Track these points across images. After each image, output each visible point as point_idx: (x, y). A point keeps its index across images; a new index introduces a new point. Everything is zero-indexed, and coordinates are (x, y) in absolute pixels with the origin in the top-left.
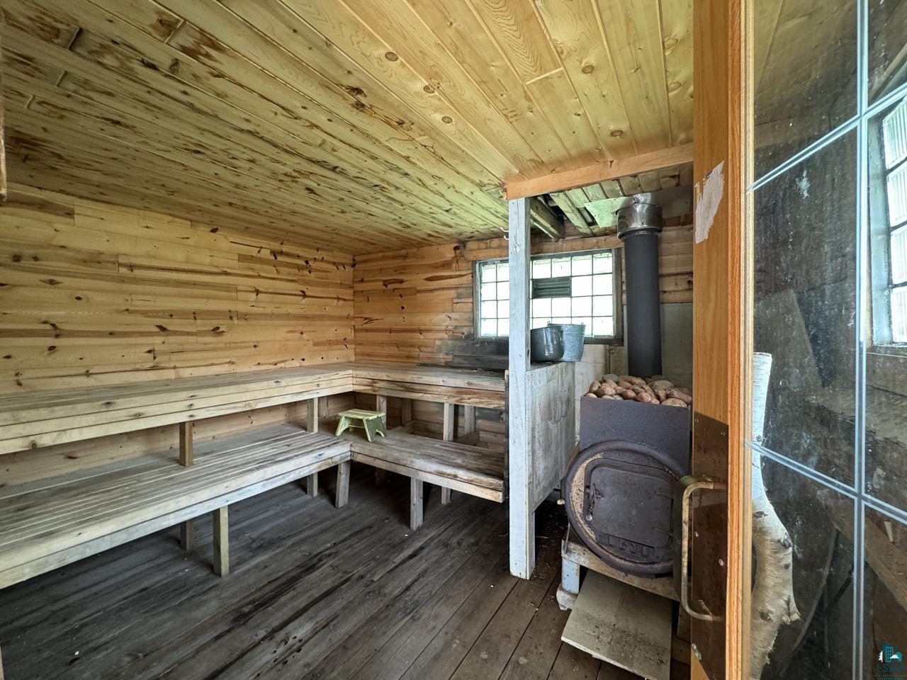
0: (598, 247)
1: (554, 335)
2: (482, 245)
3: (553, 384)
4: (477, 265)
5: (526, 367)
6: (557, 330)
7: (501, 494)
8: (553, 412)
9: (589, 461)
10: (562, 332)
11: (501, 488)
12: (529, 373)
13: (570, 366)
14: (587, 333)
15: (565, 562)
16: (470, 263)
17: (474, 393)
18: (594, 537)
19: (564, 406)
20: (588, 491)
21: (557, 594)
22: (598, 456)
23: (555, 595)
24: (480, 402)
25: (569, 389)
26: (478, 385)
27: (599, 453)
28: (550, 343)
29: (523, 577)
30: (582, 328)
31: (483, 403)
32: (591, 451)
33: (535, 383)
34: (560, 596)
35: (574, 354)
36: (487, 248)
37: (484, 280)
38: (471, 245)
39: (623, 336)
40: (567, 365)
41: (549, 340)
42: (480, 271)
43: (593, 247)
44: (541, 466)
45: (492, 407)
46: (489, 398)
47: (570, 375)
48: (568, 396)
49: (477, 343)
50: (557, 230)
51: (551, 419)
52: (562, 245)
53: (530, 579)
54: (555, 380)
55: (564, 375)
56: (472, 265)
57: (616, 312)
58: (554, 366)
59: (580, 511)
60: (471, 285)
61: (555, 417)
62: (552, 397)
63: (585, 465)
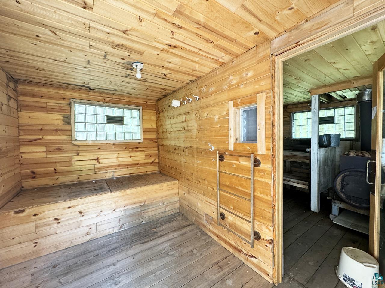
0: (348, 105)
1: (327, 137)
2: (294, 106)
3: (327, 154)
4: (292, 114)
5: (318, 147)
6: (328, 136)
7: (307, 186)
8: (327, 163)
9: (343, 175)
10: (331, 136)
11: (308, 184)
12: (319, 149)
13: (334, 148)
14: (342, 137)
15: (333, 206)
16: (289, 113)
17: (293, 157)
18: (345, 197)
19: (331, 163)
20: (343, 183)
21: (330, 216)
22: (347, 173)
23: (329, 216)
24: (296, 160)
25: (333, 157)
26: (295, 154)
27: (348, 172)
28: (326, 140)
29: (316, 211)
30: (339, 135)
31: (297, 160)
32: (344, 171)
33: (321, 153)
34: (331, 216)
35: (335, 144)
36: (296, 107)
37: (294, 118)
38: (289, 107)
39: (359, 137)
40: (332, 148)
41: (325, 139)
42: (293, 116)
43: (345, 105)
44: (322, 180)
45: (301, 161)
46: (300, 158)
47: (334, 152)
48: (333, 159)
49: (291, 141)
50: (329, 100)
51: (326, 166)
52: (330, 105)
53: (318, 213)
54: (328, 153)
55: (331, 151)
56: (290, 114)
57: (356, 129)
58: (327, 148)
59: (340, 189)
60: (289, 121)
61: (327, 165)
62: (326, 158)
63: (342, 176)
